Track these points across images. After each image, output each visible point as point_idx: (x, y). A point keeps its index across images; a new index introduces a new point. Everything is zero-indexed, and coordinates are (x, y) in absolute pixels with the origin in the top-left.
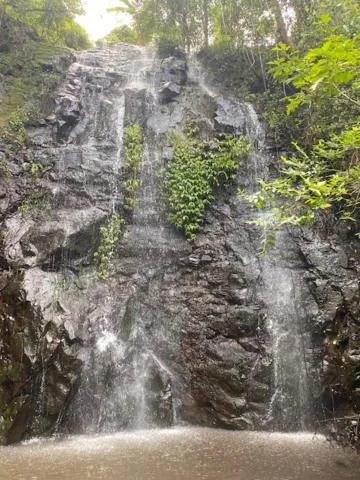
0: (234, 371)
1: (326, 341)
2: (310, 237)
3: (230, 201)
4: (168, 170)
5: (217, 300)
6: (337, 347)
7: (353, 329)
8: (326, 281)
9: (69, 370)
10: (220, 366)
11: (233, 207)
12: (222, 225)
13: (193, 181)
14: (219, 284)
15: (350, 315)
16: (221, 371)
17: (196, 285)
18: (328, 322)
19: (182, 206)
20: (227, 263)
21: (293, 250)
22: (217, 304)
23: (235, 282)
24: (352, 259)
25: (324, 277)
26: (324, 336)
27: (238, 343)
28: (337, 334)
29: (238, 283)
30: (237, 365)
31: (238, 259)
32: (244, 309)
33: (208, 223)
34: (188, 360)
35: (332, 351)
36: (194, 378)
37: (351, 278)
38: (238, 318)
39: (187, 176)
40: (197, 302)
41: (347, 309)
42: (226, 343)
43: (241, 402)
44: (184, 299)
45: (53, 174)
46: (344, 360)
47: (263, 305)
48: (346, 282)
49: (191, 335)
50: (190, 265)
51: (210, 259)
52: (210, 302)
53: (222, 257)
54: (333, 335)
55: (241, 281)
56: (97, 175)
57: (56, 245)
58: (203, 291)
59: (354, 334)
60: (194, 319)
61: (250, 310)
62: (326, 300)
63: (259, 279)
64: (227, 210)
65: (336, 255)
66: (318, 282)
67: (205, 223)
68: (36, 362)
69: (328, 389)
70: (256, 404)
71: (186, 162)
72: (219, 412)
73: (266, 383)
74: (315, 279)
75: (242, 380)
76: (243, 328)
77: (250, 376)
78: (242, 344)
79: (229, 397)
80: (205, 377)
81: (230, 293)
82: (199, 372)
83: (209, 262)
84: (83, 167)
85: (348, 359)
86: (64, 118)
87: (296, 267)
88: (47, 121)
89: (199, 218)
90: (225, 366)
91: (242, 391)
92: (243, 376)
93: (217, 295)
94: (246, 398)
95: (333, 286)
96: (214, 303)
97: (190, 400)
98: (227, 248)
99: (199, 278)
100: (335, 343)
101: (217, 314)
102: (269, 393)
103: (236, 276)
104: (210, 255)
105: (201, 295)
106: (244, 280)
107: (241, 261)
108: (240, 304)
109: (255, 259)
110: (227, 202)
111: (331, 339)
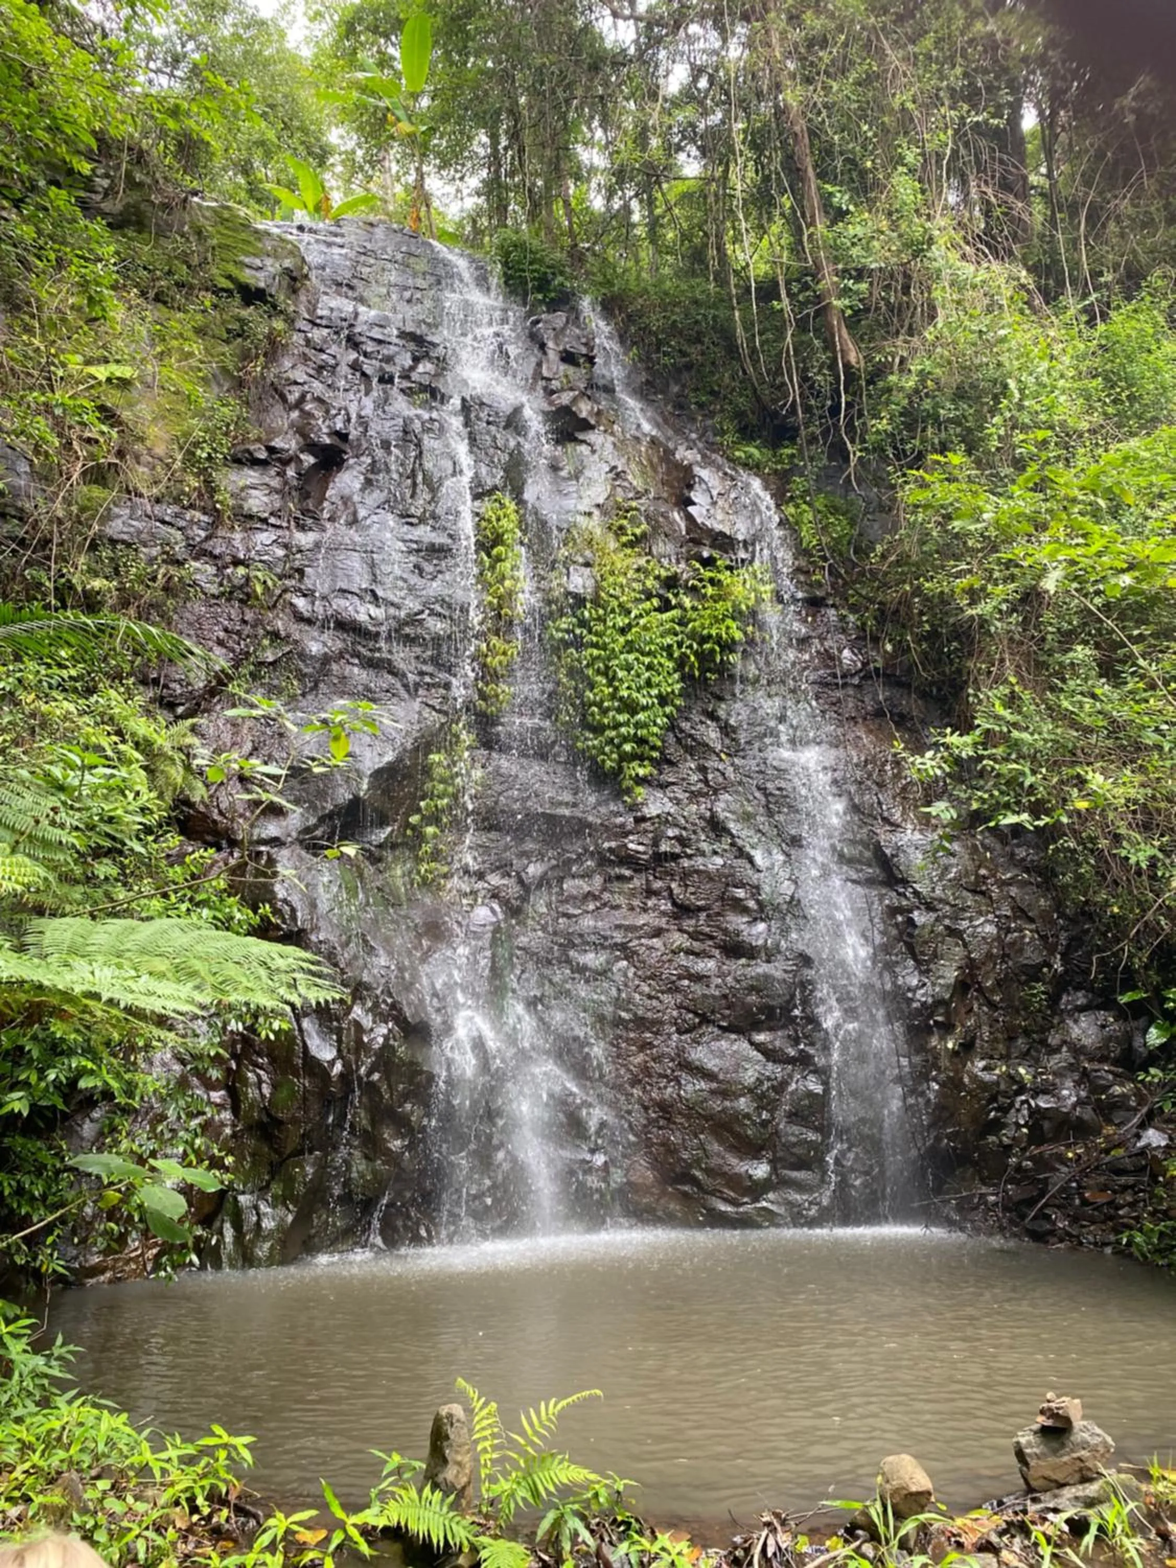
0: (743, 1103)
1: (934, 1041)
2: (897, 816)
3: (721, 713)
4: (583, 623)
5: (697, 945)
6: (955, 1053)
7: (985, 1018)
8: (933, 915)
9: (406, 1097)
10: (712, 1092)
11: (727, 730)
12: (703, 769)
13: (647, 660)
14: (700, 909)
15: (980, 990)
16: (716, 1105)
17: (645, 910)
18: (939, 1003)
19: (622, 718)
20: (719, 861)
21: (861, 842)
22: (697, 955)
23: (738, 906)
24: (983, 872)
25: (930, 907)
26: (929, 1031)
27: (752, 1043)
28: (953, 1027)
29: (745, 910)
30: (751, 1091)
31: (741, 853)
32: (762, 968)
33: (671, 763)
34: (635, 1082)
35: (944, 1062)
36: (651, 1121)
37: (980, 913)
38: (752, 989)
39: (630, 647)
40: (650, 948)
41: (972, 976)
42: (724, 1044)
43: (761, 1170)
44: (619, 940)
45: (301, 603)
46: (966, 1080)
47: (805, 960)
48: (971, 919)
49: (640, 1023)
50: (629, 860)
51: (678, 850)
52: (680, 949)
53: (704, 846)
54: (947, 1028)
55: (752, 904)
56: (413, 620)
57: (343, 795)
58: (663, 922)
59: (985, 1028)
60: (646, 989)
61: (776, 970)
62: (935, 956)
63: (794, 902)
64: (711, 734)
65: (953, 861)
66: (916, 915)
67: (665, 761)
68: (341, 1075)
69: (938, 1139)
70: (795, 1174)
71: (629, 612)
72: (712, 1193)
73: (816, 1129)
74: (911, 911)
75: (765, 1123)
76: (763, 1009)
77: (780, 1114)
78: (758, 1047)
79: (733, 1161)
80: (679, 1119)
81: (725, 931)
82: (665, 1109)
83: (675, 857)
84: (380, 593)
85: (974, 1078)
86: (311, 447)
87: (870, 882)
88: (271, 450)
89: (654, 748)
90: (725, 1093)
91: (762, 1148)
92: (765, 1115)
93: (695, 936)
94: (770, 1162)
95: (947, 928)
96: (689, 952)
97: (644, 1172)
98: (716, 827)
99: (650, 893)
100: (950, 1045)
101: (698, 978)
102: (821, 1150)
103: (740, 893)
104: (679, 839)
105: (658, 933)
106: (758, 902)
107: (751, 860)
108: (752, 957)
109: (781, 858)
110: (713, 716)
111: (943, 1039)
